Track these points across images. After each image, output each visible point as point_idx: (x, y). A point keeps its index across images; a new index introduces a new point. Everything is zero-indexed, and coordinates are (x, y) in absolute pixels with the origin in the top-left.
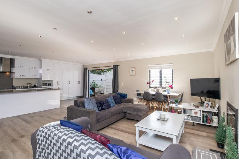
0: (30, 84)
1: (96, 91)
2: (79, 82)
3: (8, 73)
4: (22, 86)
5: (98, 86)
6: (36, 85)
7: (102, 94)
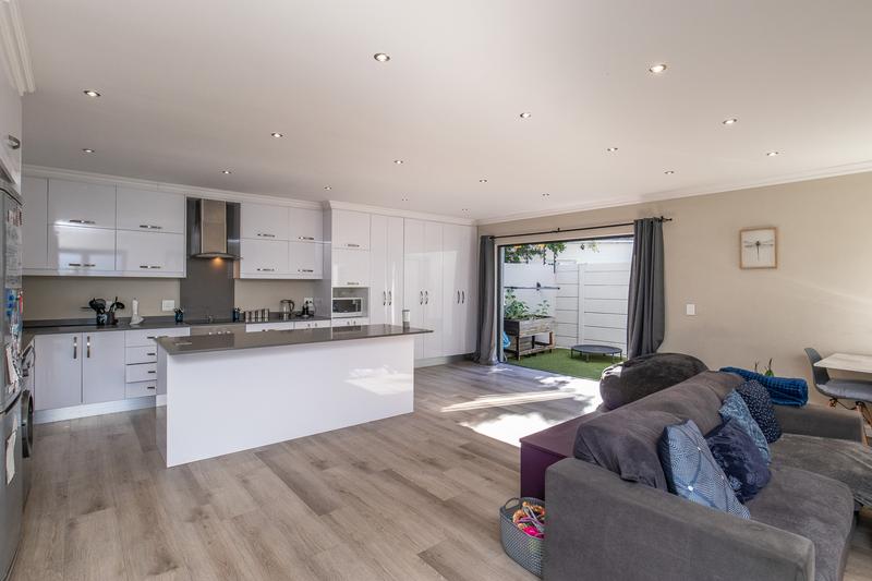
0: (290, 302)
1: (523, 334)
2: (460, 296)
3: (218, 261)
4: (263, 311)
5: (530, 312)
6: (310, 305)
7: (545, 345)
